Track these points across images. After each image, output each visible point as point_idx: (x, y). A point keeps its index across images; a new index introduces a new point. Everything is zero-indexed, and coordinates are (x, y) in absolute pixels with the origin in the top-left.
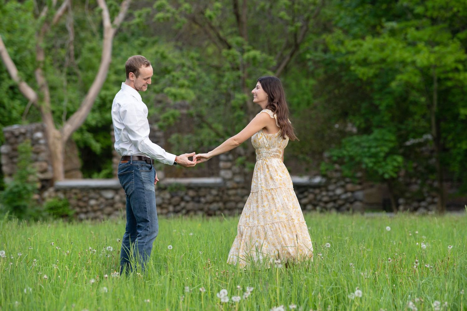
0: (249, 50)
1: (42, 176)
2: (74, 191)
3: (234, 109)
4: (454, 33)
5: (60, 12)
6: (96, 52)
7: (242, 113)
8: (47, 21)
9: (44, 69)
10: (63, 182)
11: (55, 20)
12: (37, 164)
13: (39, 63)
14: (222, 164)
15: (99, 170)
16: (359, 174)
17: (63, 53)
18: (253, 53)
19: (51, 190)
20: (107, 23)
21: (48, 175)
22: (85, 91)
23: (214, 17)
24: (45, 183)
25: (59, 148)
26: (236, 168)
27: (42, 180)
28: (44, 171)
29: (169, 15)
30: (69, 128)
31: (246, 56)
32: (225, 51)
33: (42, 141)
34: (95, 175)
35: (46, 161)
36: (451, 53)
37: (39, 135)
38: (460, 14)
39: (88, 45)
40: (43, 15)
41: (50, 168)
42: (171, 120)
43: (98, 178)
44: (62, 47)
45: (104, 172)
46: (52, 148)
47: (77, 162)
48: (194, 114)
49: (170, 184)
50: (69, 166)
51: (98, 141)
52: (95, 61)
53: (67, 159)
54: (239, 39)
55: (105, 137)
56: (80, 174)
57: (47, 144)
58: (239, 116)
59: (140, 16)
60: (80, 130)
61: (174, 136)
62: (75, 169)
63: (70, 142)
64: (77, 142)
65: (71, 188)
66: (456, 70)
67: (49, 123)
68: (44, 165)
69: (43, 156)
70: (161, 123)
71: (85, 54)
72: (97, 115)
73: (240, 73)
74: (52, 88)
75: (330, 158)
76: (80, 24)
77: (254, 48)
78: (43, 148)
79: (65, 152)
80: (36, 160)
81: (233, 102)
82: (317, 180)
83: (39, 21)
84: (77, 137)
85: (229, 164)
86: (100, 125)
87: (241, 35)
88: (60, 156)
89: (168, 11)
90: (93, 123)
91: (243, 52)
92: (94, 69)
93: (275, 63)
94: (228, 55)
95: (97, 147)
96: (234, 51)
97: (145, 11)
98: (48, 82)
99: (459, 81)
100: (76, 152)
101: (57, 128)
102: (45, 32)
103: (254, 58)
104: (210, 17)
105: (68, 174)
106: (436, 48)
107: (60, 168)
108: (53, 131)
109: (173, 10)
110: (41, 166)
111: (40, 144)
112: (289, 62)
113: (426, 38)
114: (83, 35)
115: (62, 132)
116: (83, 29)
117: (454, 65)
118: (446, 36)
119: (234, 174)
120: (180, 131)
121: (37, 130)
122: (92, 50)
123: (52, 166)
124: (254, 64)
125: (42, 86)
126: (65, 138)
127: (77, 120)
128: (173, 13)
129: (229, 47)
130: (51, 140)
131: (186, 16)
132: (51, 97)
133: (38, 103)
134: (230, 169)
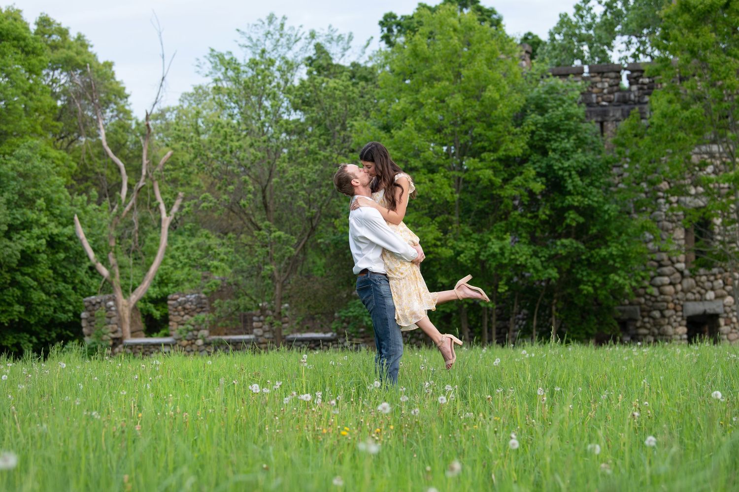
0: (275, 232)
1: (113, 336)
2: (138, 347)
3: (263, 277)
4: (433, 217)
5: (128, 208)
6: (156, 241)
7: (270, 281)
8: (118, 215)
9: (115, 252)
10: (129, 340)
11: (124, 214)
12: (110, 326)
13: (111, 247)
14: (255, 324)
15: (158, 331)
16: (362, 330)
17: (131, 241)
18: (278, 233)
19: (121, 346)
20: (164, 215)
21: (118, 335)
22: (147, 269)
23: (247, 206)
24: (115, 341)
25: (127, 314)
26: (266, 327)
27: (114, 339)
28: (115, 332)
29: (211, 204)
30: (134, 298)
31: (273, 235)
32: (256, 233)
33: (113, 308)
34: (155, 334)
35: (116, 324)
36: (431, 232)
37: (111, 303)
38: (437, 202)
39: (150, 236)
40: (115, 210)
41: (119, 329)
42: (214, 287)
43: (157, 336)
44: (130, 237)
45: (163, 332)
46: (122, 314)
47: (141, 325)
48: (232, 283)
49: (214, 340)
50: (134, 329)
51: (158, 310)
52: (155, 248)
53: (133, 322)
54: (267, 223)
55: (163, 307)
56: (143, 334)
57: (117, 311)
58: (268, 284)
59: (189, 206)
60: (143, 300)
61: (217, 302)
62: (140, 331)
63: (135, 308)
64: (142, 310)
65: (137, 345)
66: (435, 246)
67: (119, 294)
68: (115, 326)
69: (114, 320)
70: (205, 290)
71: (148, 242)
72: (157, 289)
73: (268, 249)
74: (121, 267)
75: (339, 318)
76: (143, 221)
77: (279, 230)
78: (114, 313)
79: (132, 317)
80: (109, 323)
81: (263, 273)
82: (329, 335)
83: (111, 216)
84: (141, 305)
85: (260, 324)
86: (159, 297)
87: (269, 220)
88: (127, 320)
89: (211, 201)
90: (154, 296)
91: (270, 232)
92: (154, 254)
93: (296, 241)
94: (259, 235)
95: (157, 314)
96: (263, 232)
97: (193, 202)
98: (118, 262)
99: (437, 254)
100: (140, 317)
101: (125, 297)
102: (116, 224)
103: (279, 237)
104: (244, 205)
105: (134, 334)
106: (420, 228)
107: (127, 329)
108: (122, 301)
109: (215, 200)
110: (112, 328)
111: (111, 310)
112: (306, 241)
113: (412, 220)
114: (146, 228)
115: (129, 301)
116: (146, 224)
117: (433, 242)
118: (427, 219)
119: (265, 332)
120: (222, 298)
121: (110, 299)
122: (152, 240)
123: (122, 328)
124: (279, 242)
125: (114, 265)
126: (132, 305)
127: (140, 292)
128: (215, 203)
129: (260, 229)
130: (120, 308)
131: (225, 206)
132: (121, 274)
133: (110, 279)
134: (261, 327)
